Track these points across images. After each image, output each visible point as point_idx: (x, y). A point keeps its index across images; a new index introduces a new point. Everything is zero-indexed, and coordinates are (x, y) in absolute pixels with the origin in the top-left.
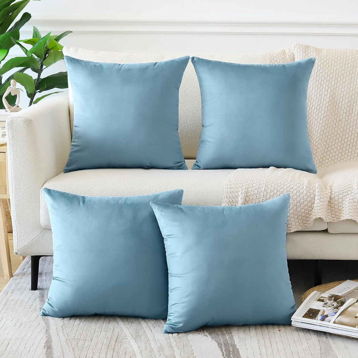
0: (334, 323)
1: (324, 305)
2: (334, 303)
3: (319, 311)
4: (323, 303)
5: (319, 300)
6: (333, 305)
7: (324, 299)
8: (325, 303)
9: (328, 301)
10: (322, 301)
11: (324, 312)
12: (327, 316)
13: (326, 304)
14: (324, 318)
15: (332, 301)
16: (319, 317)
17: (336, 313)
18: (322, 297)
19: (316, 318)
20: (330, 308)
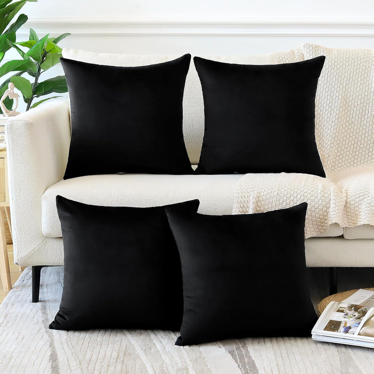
0: (359, 334)
1: (345, 316)
3: (340, 322)
4: (343, 314)
5: (338, 311)
6: (355, 316)
7: (344, 309)
8: (345, 313)
9: (348, 312)
10: (342, 311)
11: (346, 323)
12: (350, 328)
13: (346, 315)
14: (347, 330)
15: (353, 311)
16: (342, 329)
17: (359, 324)
18: (341, 307)
19: (339, 330)
20: (352, 319)
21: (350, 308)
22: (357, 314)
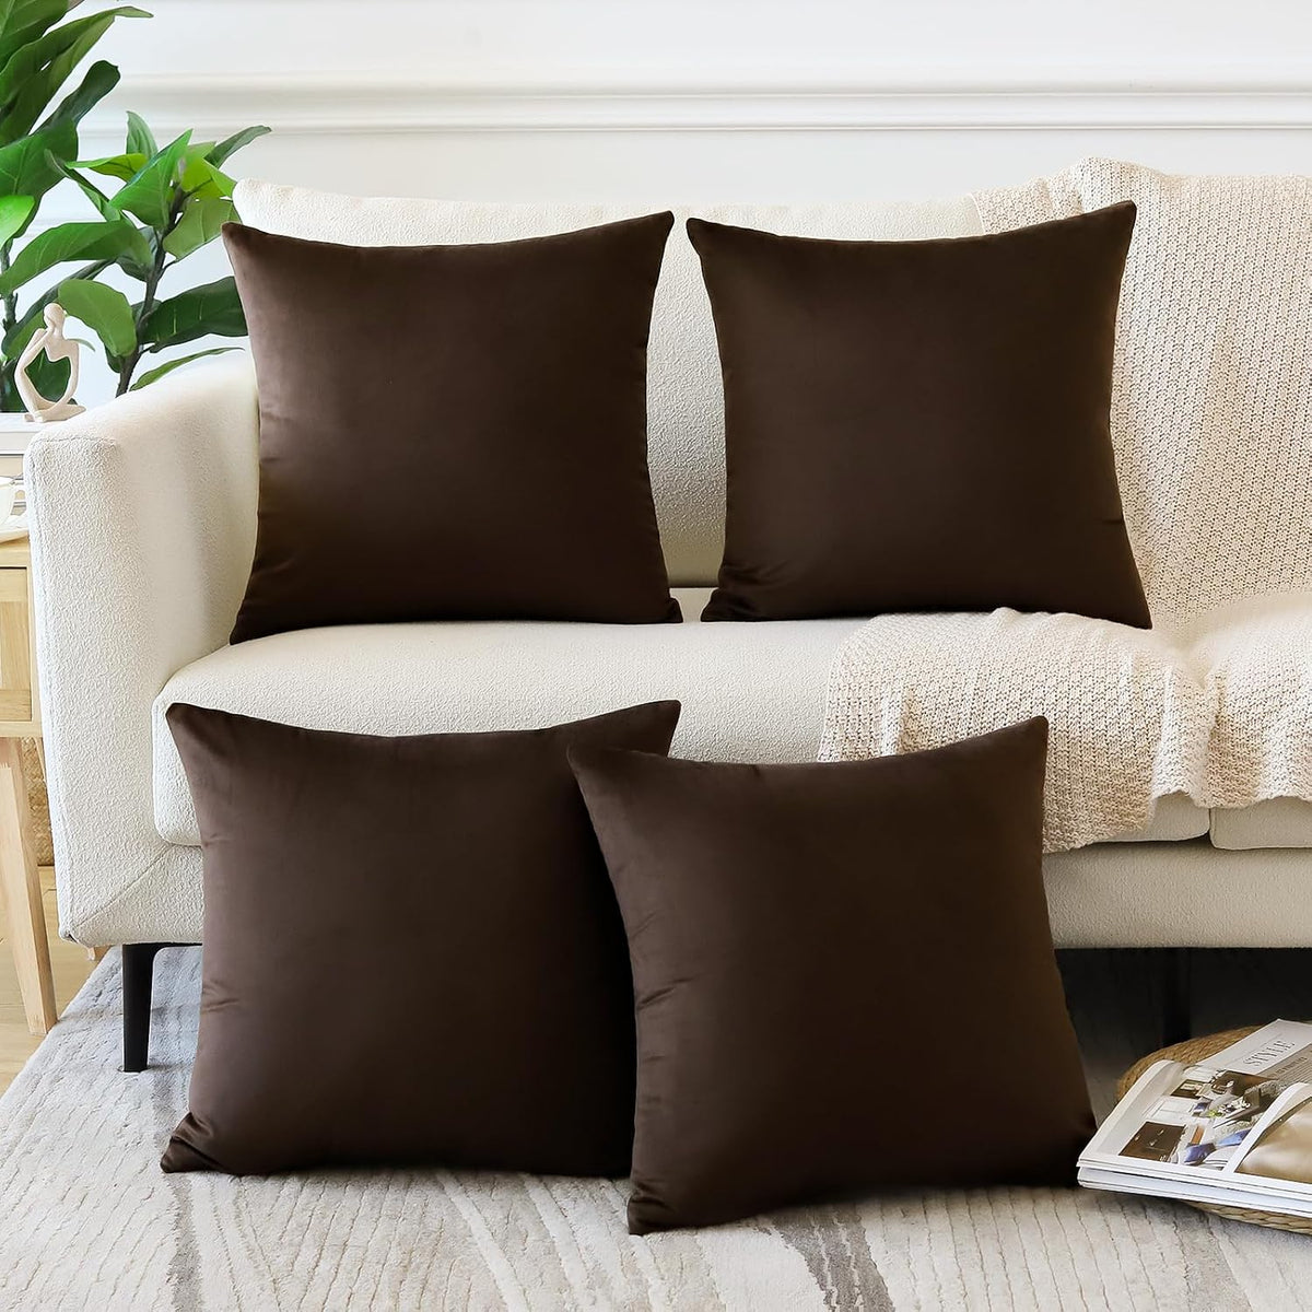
0: (1240, 1170)
1: (1198, 1111)
2: (1234, 1103)
3: (1180, 1130)
4: (1194, 1102)
5: (1179, 1093)
6: (1232, 1109)
7: (1198, 1087)
8: (1200, 1100)
9: (1212, 1096)
10: (1191, 1094)
11: (1199, 1133)
12: (1211, 1148)
13: (1204, 1105)
14: (1200, 1155)
16: (1182, 1151)
17: (1244, 1135)
18: (1187, 1081)
20: (1223, 1119)
21: (1219, 1083)
22: (1240, 1104)
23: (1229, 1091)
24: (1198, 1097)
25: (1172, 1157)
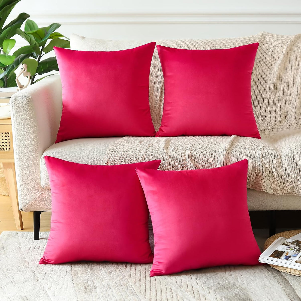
1: (288, 248)
3: (283, 252)
5: (284, 244)
7: (288, 243)
9: (291, 245)
11: (287, 253)
12: (290, 257)
14: (287, 258)
16: (283, 257)
17: (297, 255)
18: (286, 242)
20: (293, 251)
21: (293, 243)
22: (297, 248)
23: (295, 245)
24: (288, 246)
25: (281, 258)
